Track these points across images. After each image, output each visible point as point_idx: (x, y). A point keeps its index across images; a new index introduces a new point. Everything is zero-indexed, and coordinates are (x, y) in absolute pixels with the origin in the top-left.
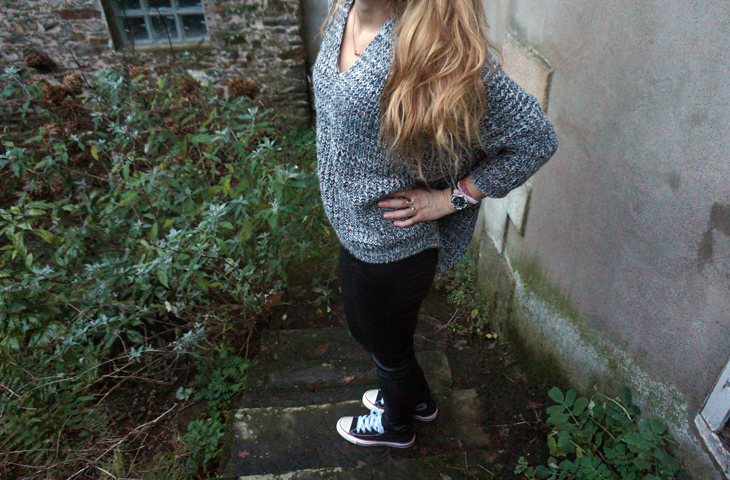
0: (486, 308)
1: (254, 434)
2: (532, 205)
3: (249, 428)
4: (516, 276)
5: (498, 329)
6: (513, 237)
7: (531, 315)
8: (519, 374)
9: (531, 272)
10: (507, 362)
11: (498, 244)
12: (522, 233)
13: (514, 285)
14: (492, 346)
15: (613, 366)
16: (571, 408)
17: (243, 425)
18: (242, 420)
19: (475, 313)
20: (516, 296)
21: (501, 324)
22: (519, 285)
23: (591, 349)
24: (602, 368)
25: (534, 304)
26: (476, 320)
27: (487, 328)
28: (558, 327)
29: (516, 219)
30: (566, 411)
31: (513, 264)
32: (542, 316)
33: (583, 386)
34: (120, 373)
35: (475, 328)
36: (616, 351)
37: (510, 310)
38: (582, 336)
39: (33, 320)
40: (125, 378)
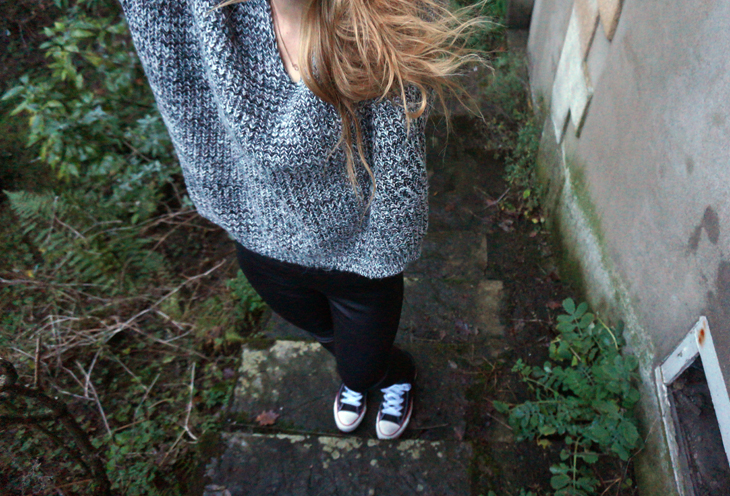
0: (538, 191)
4: (567, 173)
5: (546, 213)
6: (571, 133)
7: (571, 217)
8: (552, 267)
9: (578, 176)
10: (544, 253)
11: (558, 133)
12: (578, 134)
13: (564, 180)
14: (534, 234)
15: (617, 297)
16: (579, 320)
19: (527, 193)
20: (564, 192)
21: (549, 211)
22: (568, 184)
23: (606, 275)
24: (610, 295)
25: (574, 206)
26: (526, 201)
27: (536, 212)
28: (588, 241)
29: (576, 119)
30: (574, 322)
31: (567, 160)
32: (579, 224)
33: (595, 302)
35: (525, 209)
36: (622, 286)
37: (558, 203)
38: (603, 259)
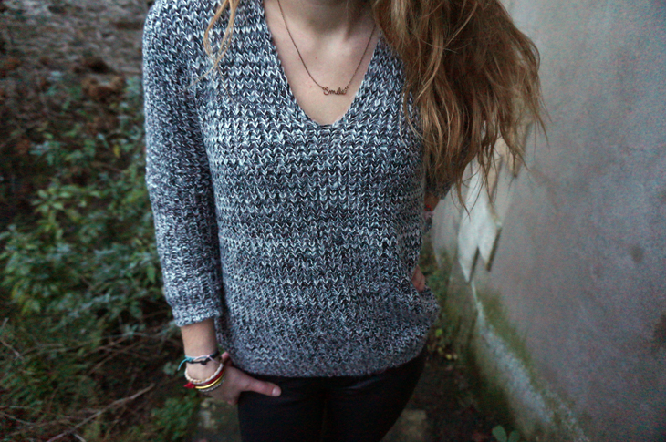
0: (450, 329)
1: (216, 424)
2: (501, 244)
3: (212, 417)
4: (479, 306)
5: (458, 350)
6: (480, 270)
7: (488, 346)
8: (471, 400)
9: (493, 306)
10: (462, 386)
11: (466, 273)
12: (489, 267)
13: (476, 313)
14: (450, 367)
15: (557, 419)
17: (206, 415)
18: (207, 409)
19: (439, 332)
20: (477, 324)
21: (462, 347)
22: (481, 315)
23: (539, 397)
24: (548, 418)
25: (491, 336)
26: (439, 339)
27: (449, 348)
28: (511, 366)
29: (485, 254)
31: (478, 294)
32: (498, 352)
33: (528, 430)
34: (114, 347)
35: (437, 347)
36: (562, 407)
37: (471, 337)
38: (533, 381)
39: (54, 288)
40: (116, 352)
